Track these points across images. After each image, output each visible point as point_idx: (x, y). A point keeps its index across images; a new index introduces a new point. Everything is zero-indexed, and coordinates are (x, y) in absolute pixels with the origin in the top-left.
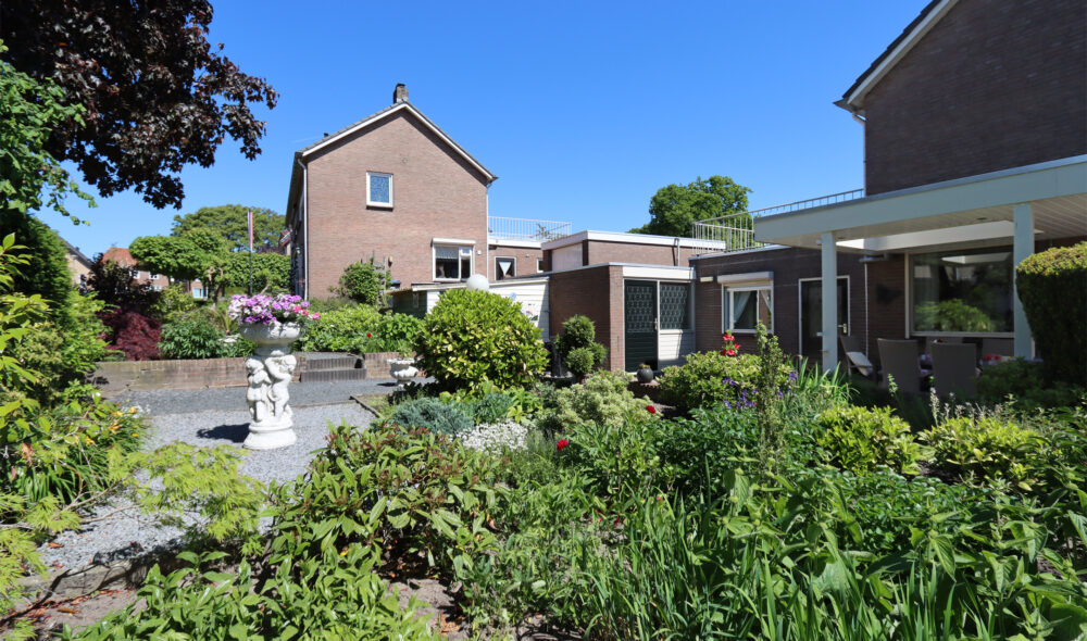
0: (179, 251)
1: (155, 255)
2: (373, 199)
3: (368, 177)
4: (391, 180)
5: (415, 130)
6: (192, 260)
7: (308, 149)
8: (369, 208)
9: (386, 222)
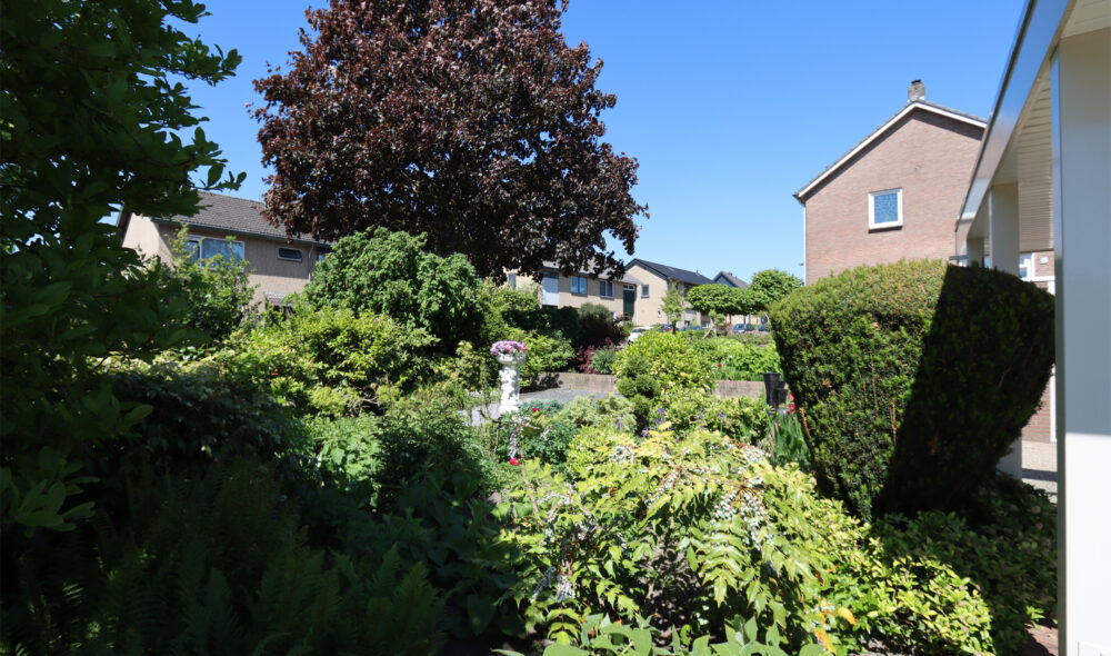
0: (716, 295)
1: (699, 299)
2: (877, 220)
3: (871, 199)
4: (900, 195)
5: (933, 127)
6: (726, 300)
7: (803, 189)
8: (871, 231)
9: (893, 243)
